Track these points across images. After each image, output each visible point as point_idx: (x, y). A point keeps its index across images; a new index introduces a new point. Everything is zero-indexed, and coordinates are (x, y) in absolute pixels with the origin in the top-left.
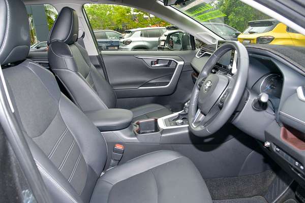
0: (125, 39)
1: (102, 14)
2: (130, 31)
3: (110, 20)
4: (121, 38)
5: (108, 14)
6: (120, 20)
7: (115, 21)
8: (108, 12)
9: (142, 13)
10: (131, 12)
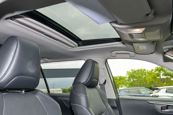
0: (154, 94)
1: (139, 77)
2: (158, 89)
3: (145, 81)
4: (151, 93)
5: (144, 77)
6: (152, 82)
7: (148, 82)
8: (144, 76)
9: (169, 77)
10: (161, 76)
